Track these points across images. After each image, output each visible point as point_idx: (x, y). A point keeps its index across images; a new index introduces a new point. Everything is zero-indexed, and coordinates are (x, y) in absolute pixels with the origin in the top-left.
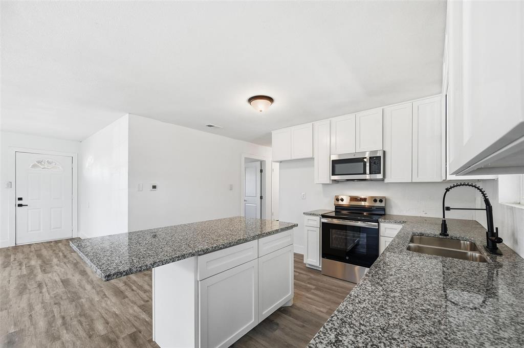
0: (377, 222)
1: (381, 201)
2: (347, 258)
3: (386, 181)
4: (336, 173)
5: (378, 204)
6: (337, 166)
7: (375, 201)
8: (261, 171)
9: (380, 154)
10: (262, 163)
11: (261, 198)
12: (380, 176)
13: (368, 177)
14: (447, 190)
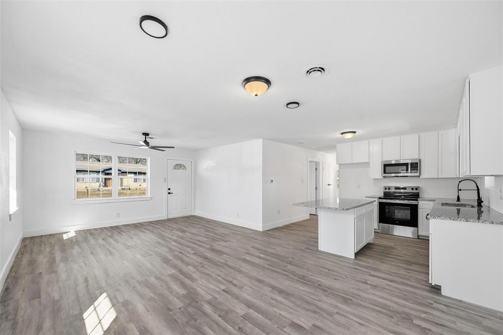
0: (417, 200)
1: (416, 189)
2: (397, 222)
3: (421, 177)
4: (386, 172)
5: (415, 191)
6: (387, 168)
7: (413, 189)
8: (316, 169)
9: (418, 161)
10: (317, 163)
11: (316, 188)
12: (418, 174)
13: (409, 174)
14: (460, 182)
